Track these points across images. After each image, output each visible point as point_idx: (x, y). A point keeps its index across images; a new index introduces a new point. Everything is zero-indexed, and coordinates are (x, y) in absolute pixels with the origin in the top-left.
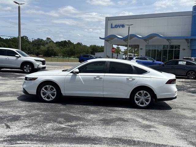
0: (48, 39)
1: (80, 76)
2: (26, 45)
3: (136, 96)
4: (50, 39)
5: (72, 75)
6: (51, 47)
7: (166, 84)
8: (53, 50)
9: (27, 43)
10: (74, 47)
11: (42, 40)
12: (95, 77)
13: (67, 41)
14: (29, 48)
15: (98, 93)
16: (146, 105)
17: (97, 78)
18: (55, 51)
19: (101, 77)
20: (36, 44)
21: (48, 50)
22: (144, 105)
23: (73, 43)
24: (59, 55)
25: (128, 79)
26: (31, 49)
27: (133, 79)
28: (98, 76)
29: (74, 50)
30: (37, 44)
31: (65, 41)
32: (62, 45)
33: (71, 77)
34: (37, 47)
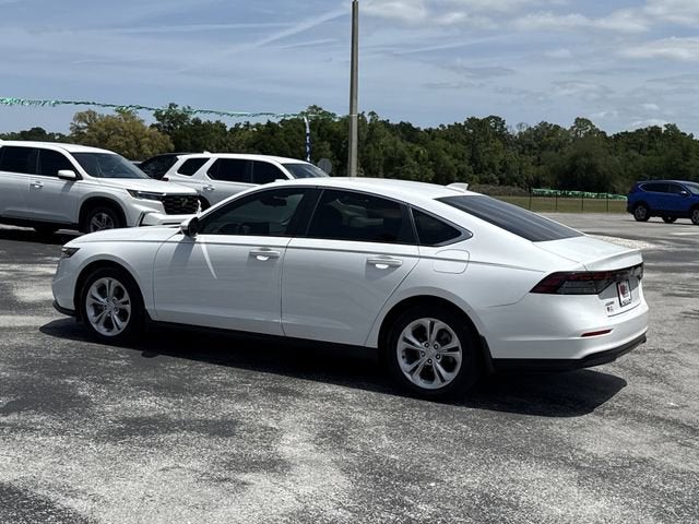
0: (581, 122)
1: (204, 247)
2: (496, 151)
3: (406, 340)
4: (589, 122)
5: (180, 243)
6: (587, 155)
7: (534, 291)
8: (591, 168)
9: (498, 143)
10: (684, 154)
11: (557, 127)
12: (255, 249)
13: (664, 129)
14: (504, 163)
15: (260, 317)
16: (445, 384)
17: (259, 258)
18: (601, 169)
19: (274, 251)
20: (530, 147)
21: (574, 167)
22: (435, 382)
23: (692, 136)
24: (619, 185)
25: (370, 264)
26: (512, 167)
27: (394, 267)
28: (265, 248)
29: (681, 167)
30: (535, 145)
31: (656, 130)
32: (640, 148)
33: (178, 247)
34: (535, 157)
